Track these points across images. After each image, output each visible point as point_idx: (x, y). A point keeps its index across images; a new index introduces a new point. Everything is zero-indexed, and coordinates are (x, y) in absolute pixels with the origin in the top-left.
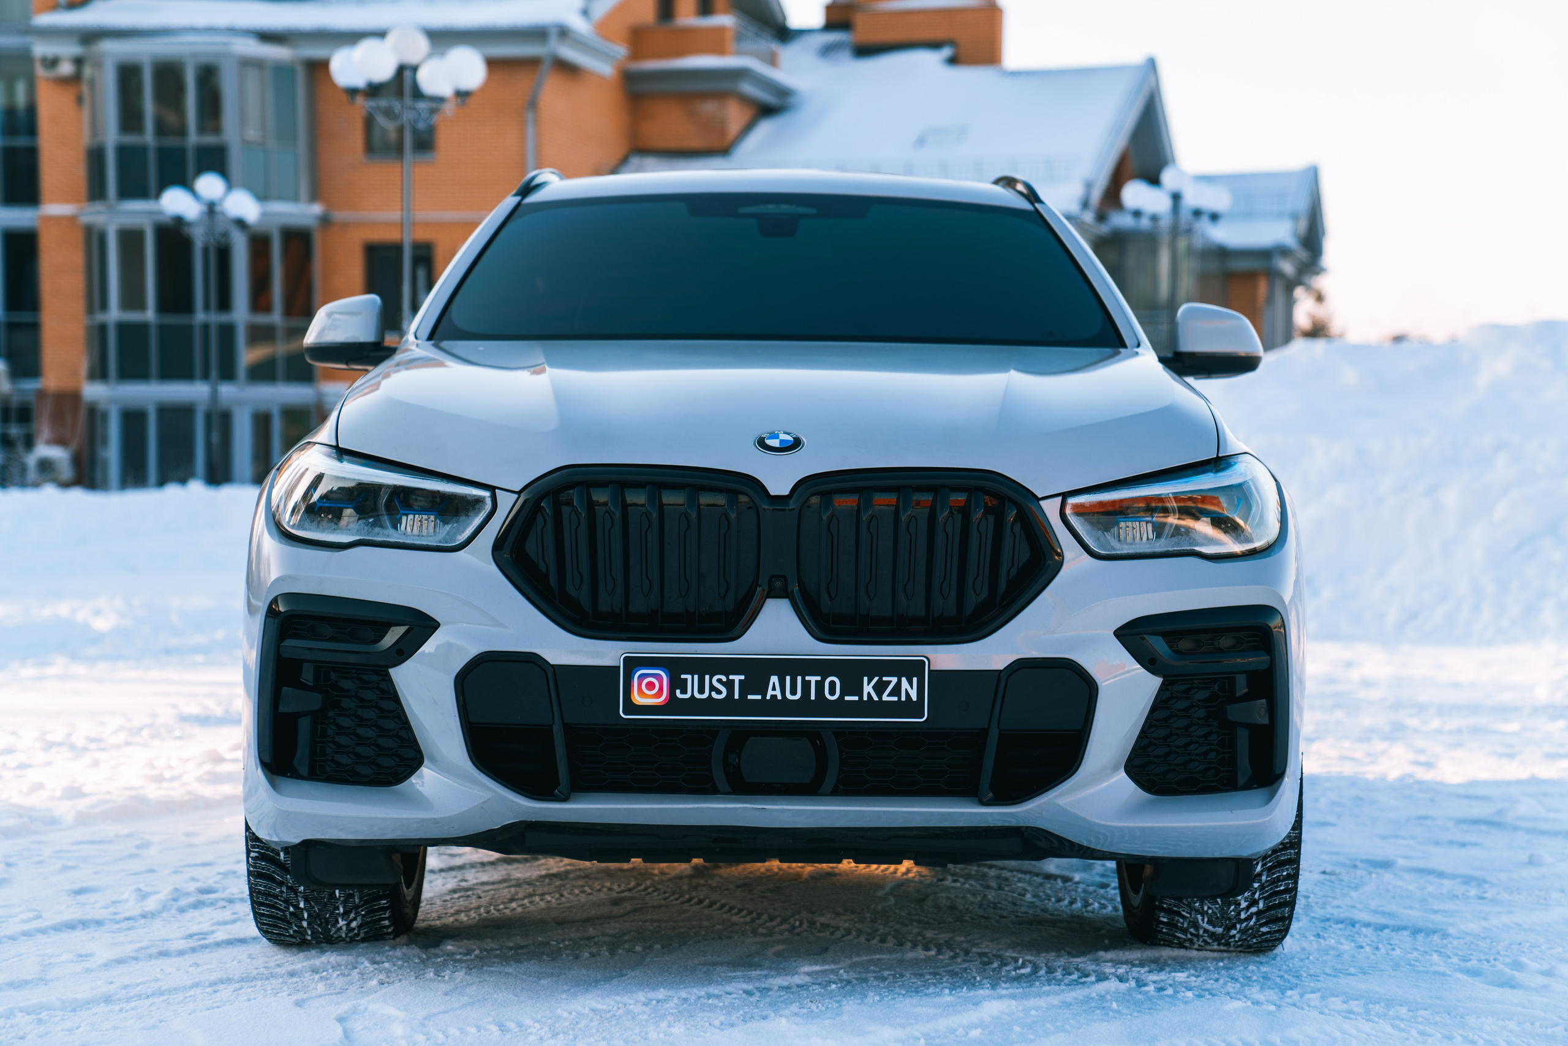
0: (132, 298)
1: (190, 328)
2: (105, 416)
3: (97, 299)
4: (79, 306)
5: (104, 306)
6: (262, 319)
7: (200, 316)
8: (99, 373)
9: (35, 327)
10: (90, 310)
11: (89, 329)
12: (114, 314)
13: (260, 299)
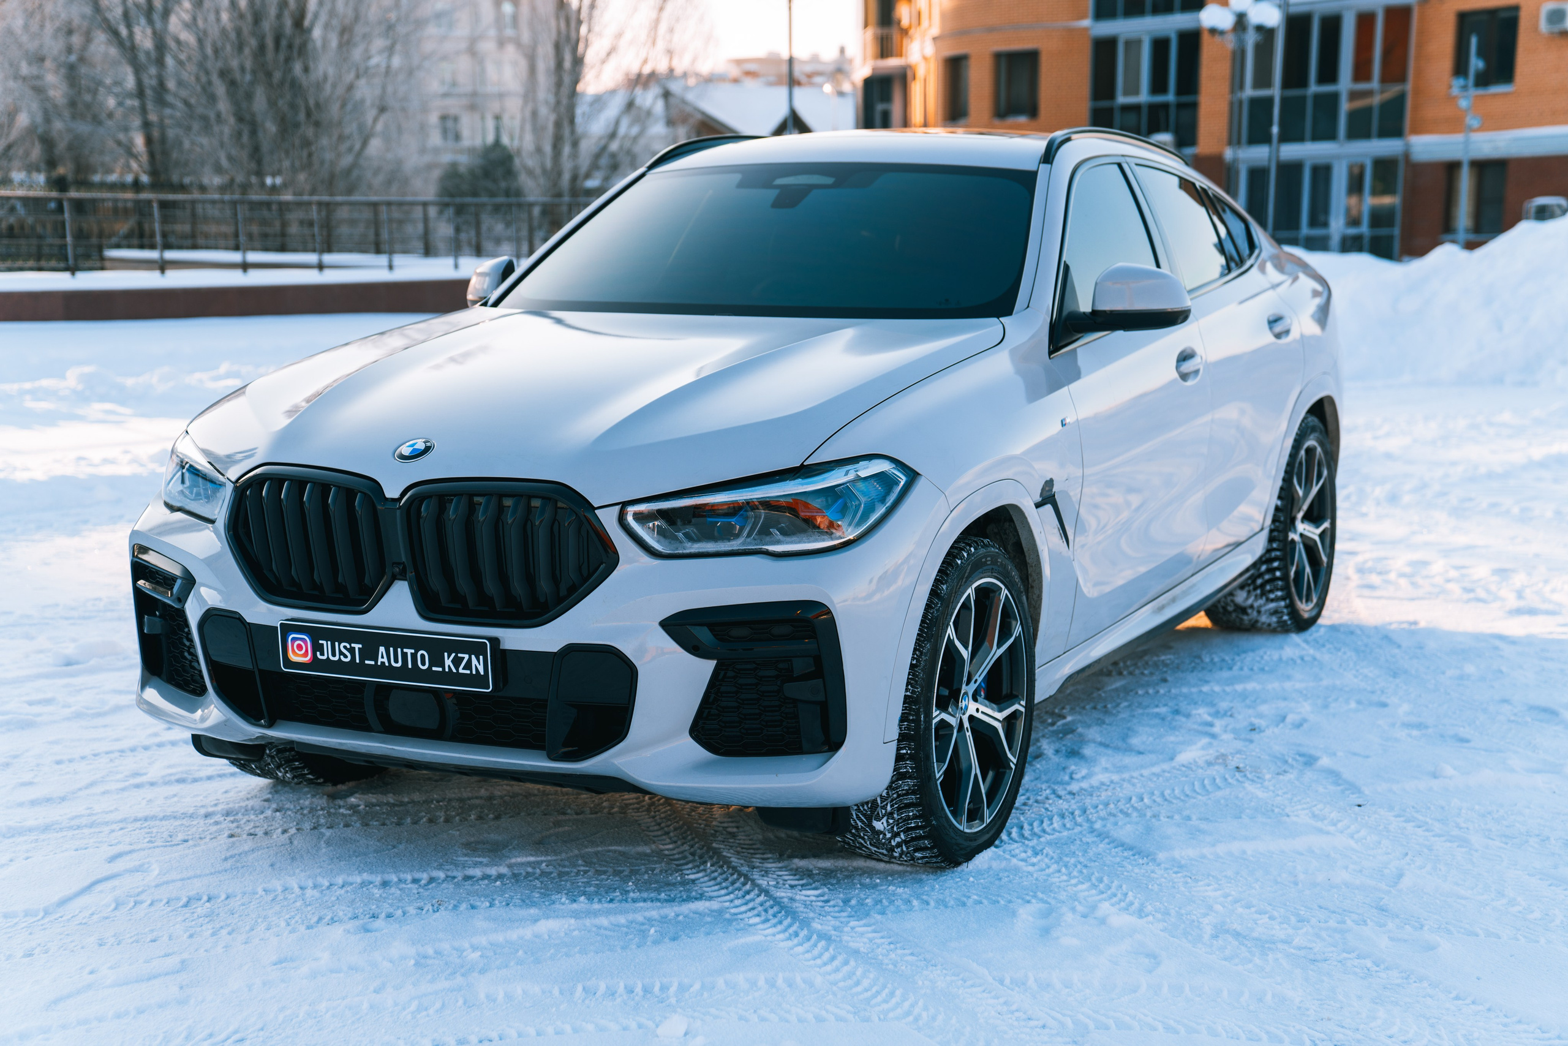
0: (1263, 78)
1: (1303, 98)
2: (1237, 173)
3: (1237, 83)
4: (1225, 87)
5: (1242, 87)
6: (1362, 86)
7: (1314, 88)
8: (1234, 140)
9: (1194, 106)
10: (1232, 91)
11: (1231, 104)
12: (1249, 92)
13: (1361, 72)
